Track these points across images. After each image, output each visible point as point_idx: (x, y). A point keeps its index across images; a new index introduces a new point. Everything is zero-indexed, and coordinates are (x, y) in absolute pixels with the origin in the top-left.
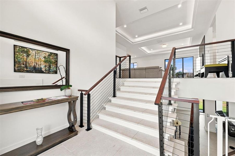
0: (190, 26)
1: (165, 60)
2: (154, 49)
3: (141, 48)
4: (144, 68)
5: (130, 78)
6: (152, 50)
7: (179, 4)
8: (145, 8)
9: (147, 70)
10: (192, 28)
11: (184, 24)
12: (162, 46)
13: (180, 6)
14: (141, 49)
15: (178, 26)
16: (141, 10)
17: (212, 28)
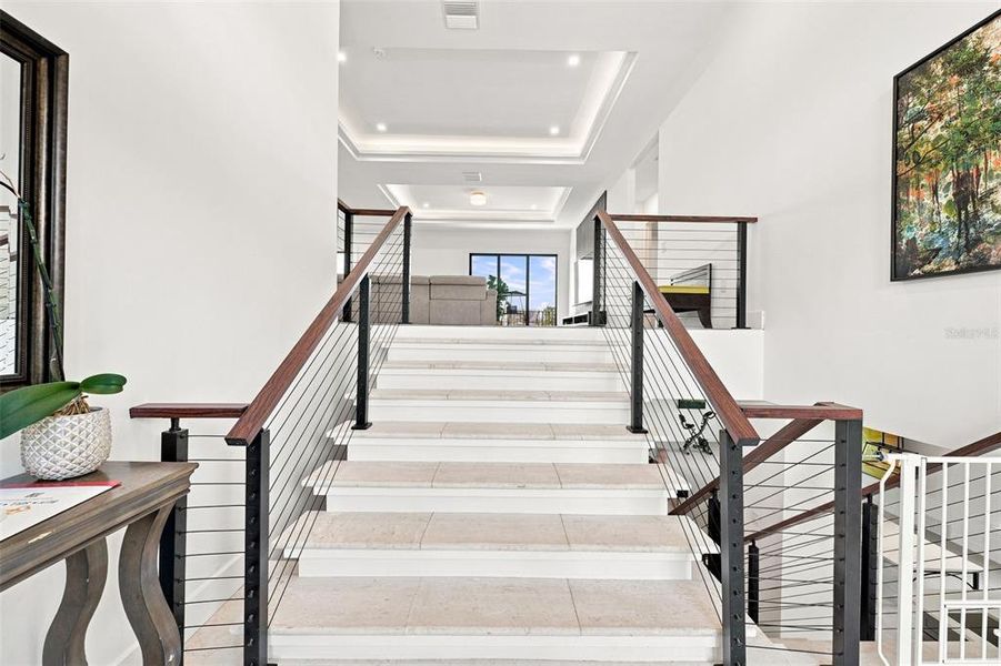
0: (574, 147)
1: (471, 255)
2: (433, 206)
3: (388, 186)
4: (425, 278)
5: (405, 321)
6: (426, 205)
7: (571, 53)
8: (468, 10)
9: (438, 288)
10: (583, 156)
11: (566, 134)
12: (469, 200)
13: (574, 61)
14: (386, 189)
15: (542, 134)
16: (453, 10)
17: (634, 171)
